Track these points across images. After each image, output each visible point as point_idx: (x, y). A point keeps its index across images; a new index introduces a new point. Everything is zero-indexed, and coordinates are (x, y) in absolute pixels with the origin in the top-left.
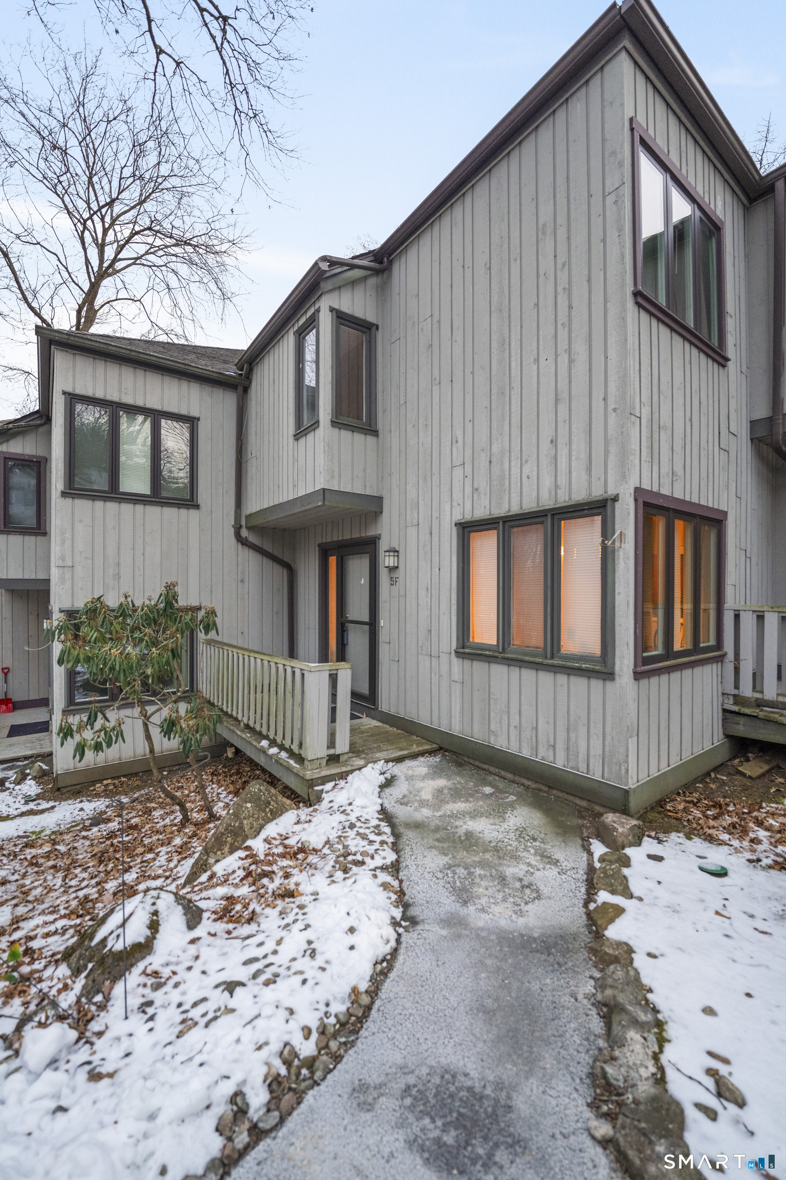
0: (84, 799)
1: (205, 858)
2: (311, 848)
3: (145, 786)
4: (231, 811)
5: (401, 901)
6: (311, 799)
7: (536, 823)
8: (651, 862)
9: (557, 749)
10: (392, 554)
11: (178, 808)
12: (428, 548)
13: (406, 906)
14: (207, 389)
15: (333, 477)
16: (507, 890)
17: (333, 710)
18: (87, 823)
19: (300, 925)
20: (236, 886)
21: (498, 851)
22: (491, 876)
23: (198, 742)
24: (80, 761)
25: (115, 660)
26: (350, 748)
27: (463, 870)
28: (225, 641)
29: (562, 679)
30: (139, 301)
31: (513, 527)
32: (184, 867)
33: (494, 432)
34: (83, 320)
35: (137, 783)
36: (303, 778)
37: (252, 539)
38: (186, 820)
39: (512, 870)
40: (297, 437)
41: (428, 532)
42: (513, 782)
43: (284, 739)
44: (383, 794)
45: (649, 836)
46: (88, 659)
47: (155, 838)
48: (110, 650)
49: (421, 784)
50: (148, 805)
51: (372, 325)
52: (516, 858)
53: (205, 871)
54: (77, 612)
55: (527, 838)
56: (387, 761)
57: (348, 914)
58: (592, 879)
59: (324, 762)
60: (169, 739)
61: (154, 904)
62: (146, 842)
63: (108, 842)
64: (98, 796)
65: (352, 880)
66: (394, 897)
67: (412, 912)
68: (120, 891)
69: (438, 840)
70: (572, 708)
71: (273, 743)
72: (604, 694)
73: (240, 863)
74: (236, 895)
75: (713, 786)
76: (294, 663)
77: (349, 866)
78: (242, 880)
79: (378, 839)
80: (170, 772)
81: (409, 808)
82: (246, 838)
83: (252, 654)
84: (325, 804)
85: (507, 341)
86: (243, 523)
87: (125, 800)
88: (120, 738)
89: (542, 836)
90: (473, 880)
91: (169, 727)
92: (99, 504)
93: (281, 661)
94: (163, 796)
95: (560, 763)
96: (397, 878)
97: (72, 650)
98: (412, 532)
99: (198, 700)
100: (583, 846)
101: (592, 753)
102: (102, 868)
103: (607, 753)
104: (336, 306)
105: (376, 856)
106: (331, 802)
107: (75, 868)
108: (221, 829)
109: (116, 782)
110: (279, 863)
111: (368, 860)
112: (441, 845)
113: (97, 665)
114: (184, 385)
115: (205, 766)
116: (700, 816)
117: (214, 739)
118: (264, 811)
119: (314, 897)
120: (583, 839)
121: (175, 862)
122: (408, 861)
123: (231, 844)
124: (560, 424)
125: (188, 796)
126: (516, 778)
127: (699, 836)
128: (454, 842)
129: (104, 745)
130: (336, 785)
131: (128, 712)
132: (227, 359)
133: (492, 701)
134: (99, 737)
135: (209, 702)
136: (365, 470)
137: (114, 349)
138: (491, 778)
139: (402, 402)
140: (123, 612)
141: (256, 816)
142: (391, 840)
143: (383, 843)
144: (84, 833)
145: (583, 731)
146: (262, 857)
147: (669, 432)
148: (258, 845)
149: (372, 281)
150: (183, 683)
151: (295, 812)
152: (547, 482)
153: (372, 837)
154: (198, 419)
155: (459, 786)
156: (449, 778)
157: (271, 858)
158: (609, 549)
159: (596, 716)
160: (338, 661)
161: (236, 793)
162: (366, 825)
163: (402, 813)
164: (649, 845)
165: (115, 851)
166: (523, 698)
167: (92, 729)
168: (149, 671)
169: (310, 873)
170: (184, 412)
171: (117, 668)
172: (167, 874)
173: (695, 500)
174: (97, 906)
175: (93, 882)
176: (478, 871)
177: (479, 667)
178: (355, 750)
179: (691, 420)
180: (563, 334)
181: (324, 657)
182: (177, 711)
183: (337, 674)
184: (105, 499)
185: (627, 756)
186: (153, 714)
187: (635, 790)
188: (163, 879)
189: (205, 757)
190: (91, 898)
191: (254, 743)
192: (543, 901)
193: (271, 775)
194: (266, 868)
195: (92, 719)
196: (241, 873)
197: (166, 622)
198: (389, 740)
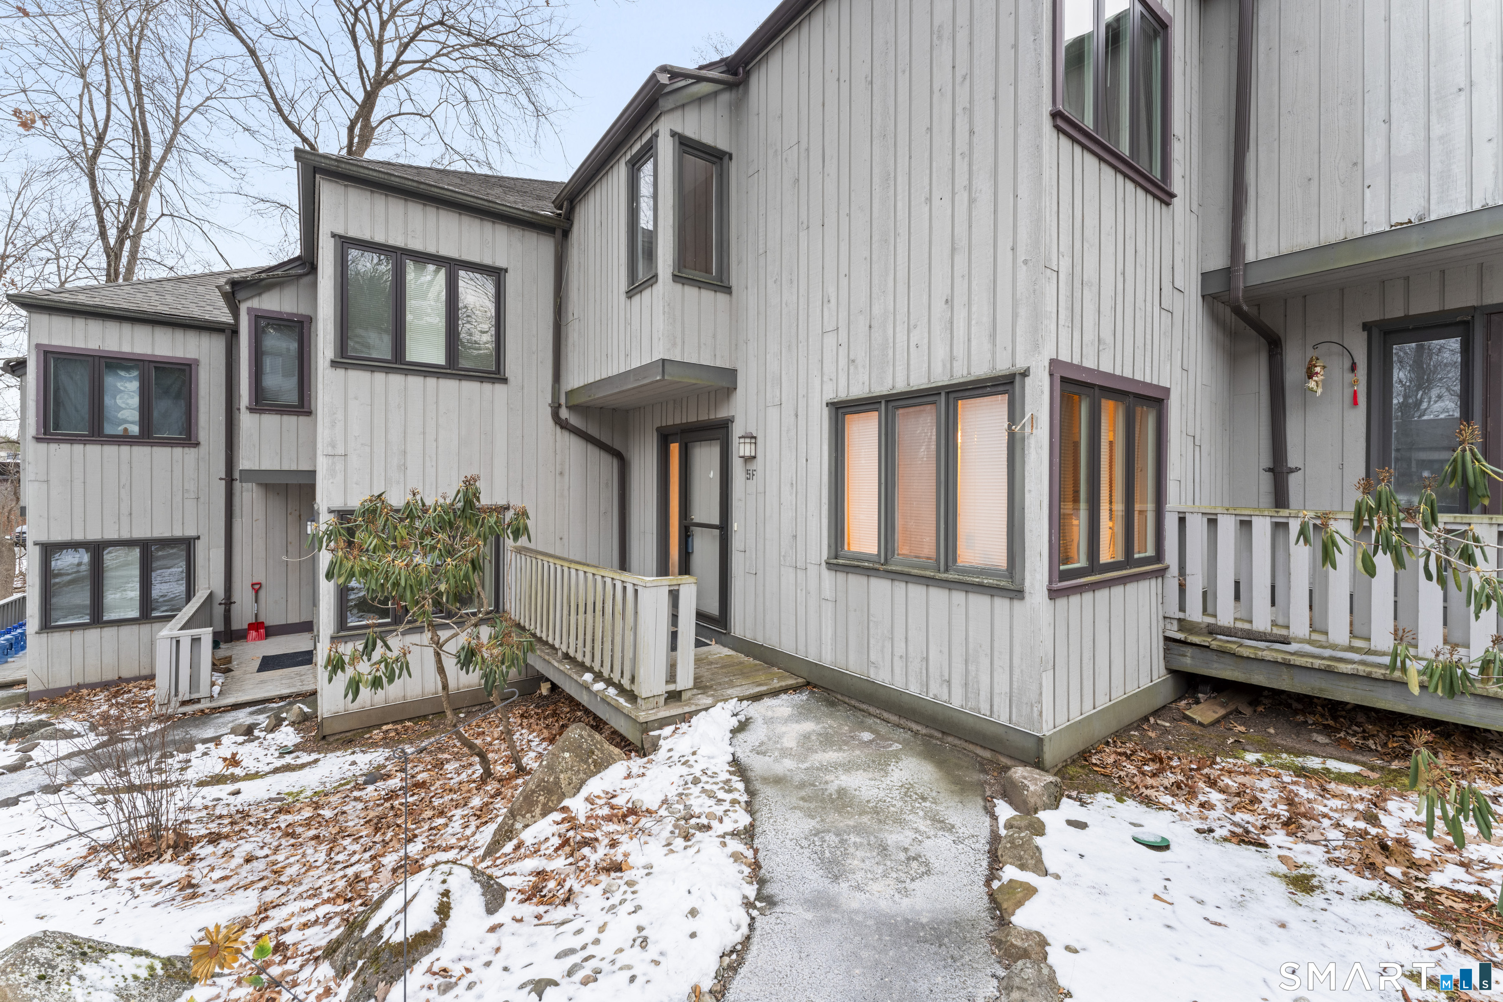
0: (357, 749)
1: (511, 822)
2: (644, 809)
3: (437, 731)
4: (544, 763)
5: (756, 876)
6: (646, 747)
7: (926, 778)
8: (1072, 829)
9: (953, 685)
10: (748, 440)
11: (477, 759)
12: (793, 433)
13: (762, 882)
14: (517, 233)
15: (674, 345)
16: (888, 863)
17: (674, 635)
18: (361, 780)
19: (629, 906)
20: (549, 857)
21: (878, 813)
22: (869, 844)
23: (504, 676)
24: (353, 701)
25: (399, 574)
26: (695, 683)
27: (833, 837)
28: (540, 549)
29: (958, 597)
30: (429, 116)
31: (897, 408)
32: (484, 834)
33: (875, 290)
34: (356, 140)
35: (426, 728)
36: (635, 721)
37: (574, 420)
38: (488, 774)
39: (895, 837)
40: (630, 294)
41: (793, 413)
42: (898, 726)
43: (612, 671)
44: (735, 741)
45: (1069, 797)
46: (365, 573)
47: (447, 798)
48: (393, 560)
49: (784, 729)
50: (440, 756)
51: (724, 153)
52: (900, 822)
53: (510, 840)
54: (351, 512)
55: (914, 797)
56: (741, 700)
57: (689, 892)
58: (996, 850)
59: (662, 699)
60: (467, 673)
61: (444, 882)
62: (436, 804)
63: (387, 805)
64: (375, 745)
65: (695, 849)
66: (747, 871)
67: (769, 890)
68: (401, 866)
69: (803, 799)
70: (971, 634)
71: (598, 676)
72: (1011, 616)
73: (555, 828)
74: (548, 869)
75: (1152, 734)
76: (626, 576)
77: (692, 831)
78: (557, 850)
79: (728, 797)
80: (468, 714)
81: (767, 758)
82: (563, 796)
83: (572, 566)
84: (662, 754)
85: (892, 175)
86: (563, 401)
87: (409, 750)
88: (405, 671)
89: (934, 794)
90: (846, 849)
91: (468, 657)
92: (379, 377)
93: (608, 574)
94: (458, 744)
95: (956, 703)
96: (752, 847)
97: (345, 561)
98: (773, 413)
99: (504, 623)
100: (985, 808)
101: (997, 690)
102: (378, 838)
103: (1015, 690)
104: (679, 130)
105: (725, 819)
106: (670, 750)
107: (343, 838)
108: (532, 786)
109: (399, 727)
110: (604, 828)
111: (715, 824)
112: (806, 805)
113: (377, 580)
114: (488, 226)
115: (512, 705)
116: (1135, 772)
117: (524, 672)
118: (586, 762)
119: (647, 871)
120: (985, 799)
121: (472, 828)
122: (764, 825)
123: (544, 805)
124: (958, 280)
125: (490, 744)
126: (903, 721)
127: (1133, 797)
128: (823, 801)
129: (385, 680)
130: (677, 729)
131: (415, 638)
132: (543, 194)
133: (871, 624)
134: (378, 670)
135: (518, 625)
136: (714, 336)
137: (397, 180)
138: (870, 721)
139: (761, 251)
140: (410, 513)
141: (575, 768)
142: (745, 798)
143: (734, 802)
144: (356, 794)
145: (985, 662)
146: (583, 821)
147: (1095, 289)
148: (577, 805)
149: (725, 98)
150: (485, 602)
151: (625, 763)
152: (941, 352)
153: (721, 795)
154: (506, 270)
155: (830, 731)
156: (817, 720)
157: (593, 822)
158: (1018, 437)
159: (1001, 644)
160: (680, 574)
161: (552, 740)
162: (714, 780)
163: (758, 765)
164: (1069, 808)
165: (396, 815)
166: (910, 621)
167: (369, 660)
168: (443, 587)
169: (642, 841)
170: (487, 261)
171: (403, 583)
172: (462, 844)
173: (1128, 374)
174: (370, 886)
175: (367, 855)
176: (853, 838)
177: (856, 582)
178: (700, 685)
179: (1124, 274)
180: (962, 167)
181: (663, 570)
182: (478, 637)
183: (678, 591)
184: (388, 370)
185: (1041, 694)
186: (447, 641)
187: (1050, 737)
188: (457, 850)
189: (513, 694)
190: (363, 876)
191: (575, 677)
192: (934, 877)
193: (596, 717)
194: (587, 835)
195: (370, 647)
196: (556, 841)
197: (465, 526)
198: (743, 672)
